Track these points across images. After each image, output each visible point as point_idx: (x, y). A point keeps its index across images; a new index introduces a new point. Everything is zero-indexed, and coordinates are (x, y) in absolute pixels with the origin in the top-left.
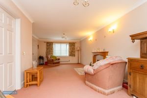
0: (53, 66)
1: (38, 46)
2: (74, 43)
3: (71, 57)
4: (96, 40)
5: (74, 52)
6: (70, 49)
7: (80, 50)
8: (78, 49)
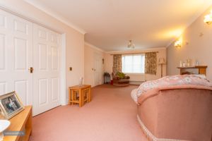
0: (119, 87)
1: (103, 60)
2: (154, 53)
3: (148, 75)
4: (187, 44)
5: (155, 67)
6: (147, 62)
7: (167, 64)
8: (162, 62)
